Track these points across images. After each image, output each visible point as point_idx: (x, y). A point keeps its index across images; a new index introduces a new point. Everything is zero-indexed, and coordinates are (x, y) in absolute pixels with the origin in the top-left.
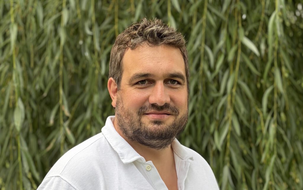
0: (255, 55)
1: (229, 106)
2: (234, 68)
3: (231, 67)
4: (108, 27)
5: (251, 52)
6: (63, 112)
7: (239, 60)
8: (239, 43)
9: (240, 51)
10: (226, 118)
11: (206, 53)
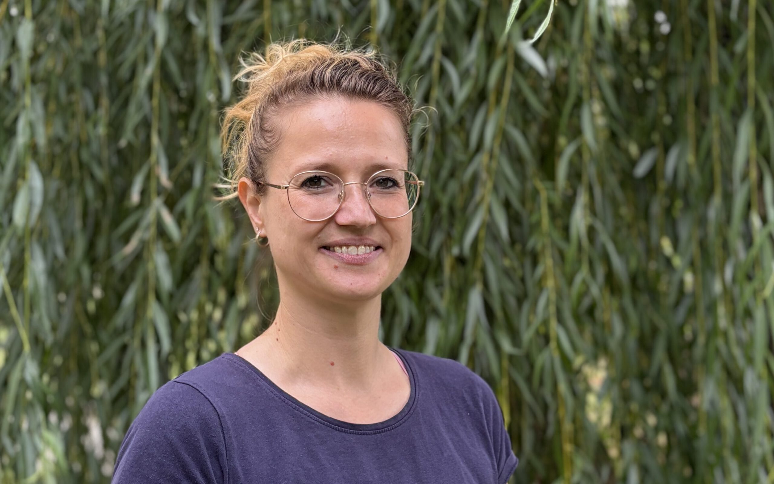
0: (538, 74)
1: (484, 176)
2: (498, 101)
3: (492, 98)
4: (250, 15)
5: (531, 68)
6: (158, 179)
7: (508, 85)
8: (510, 52)
9: (511, 69)
10: (477, 197)
11: (442, 71)
